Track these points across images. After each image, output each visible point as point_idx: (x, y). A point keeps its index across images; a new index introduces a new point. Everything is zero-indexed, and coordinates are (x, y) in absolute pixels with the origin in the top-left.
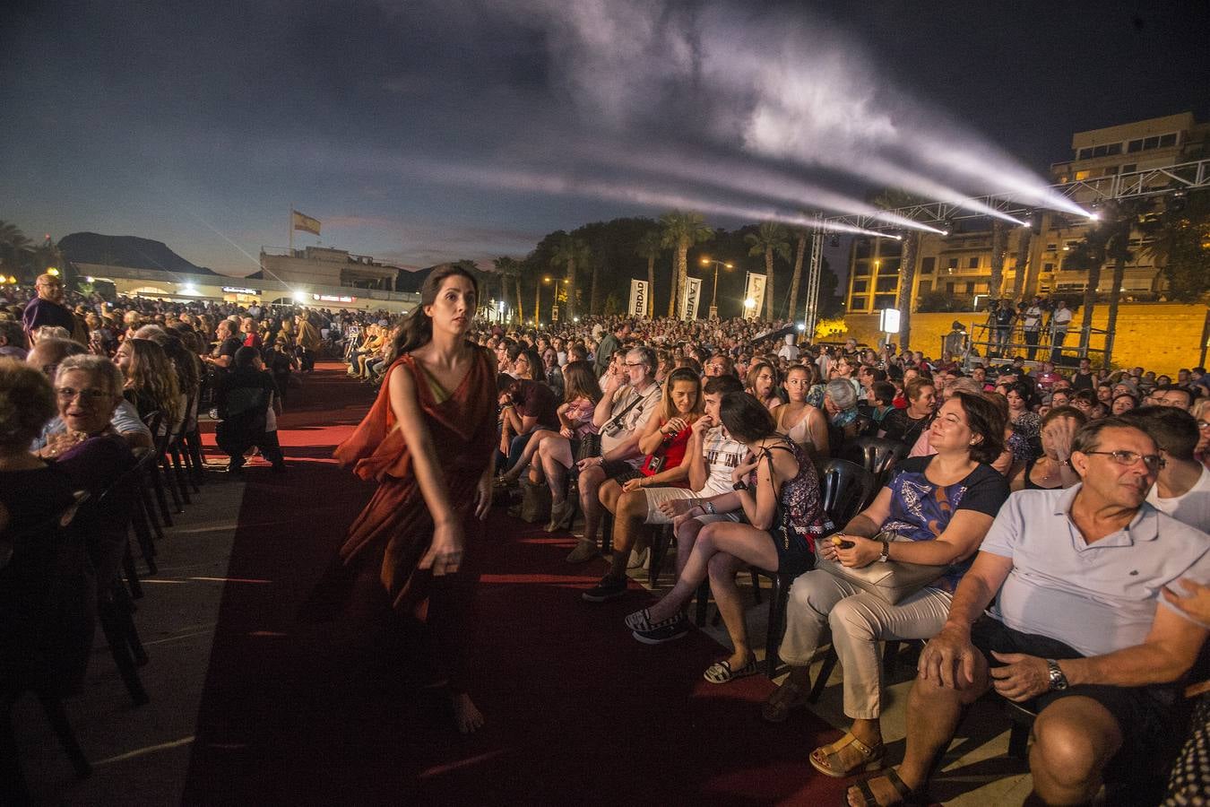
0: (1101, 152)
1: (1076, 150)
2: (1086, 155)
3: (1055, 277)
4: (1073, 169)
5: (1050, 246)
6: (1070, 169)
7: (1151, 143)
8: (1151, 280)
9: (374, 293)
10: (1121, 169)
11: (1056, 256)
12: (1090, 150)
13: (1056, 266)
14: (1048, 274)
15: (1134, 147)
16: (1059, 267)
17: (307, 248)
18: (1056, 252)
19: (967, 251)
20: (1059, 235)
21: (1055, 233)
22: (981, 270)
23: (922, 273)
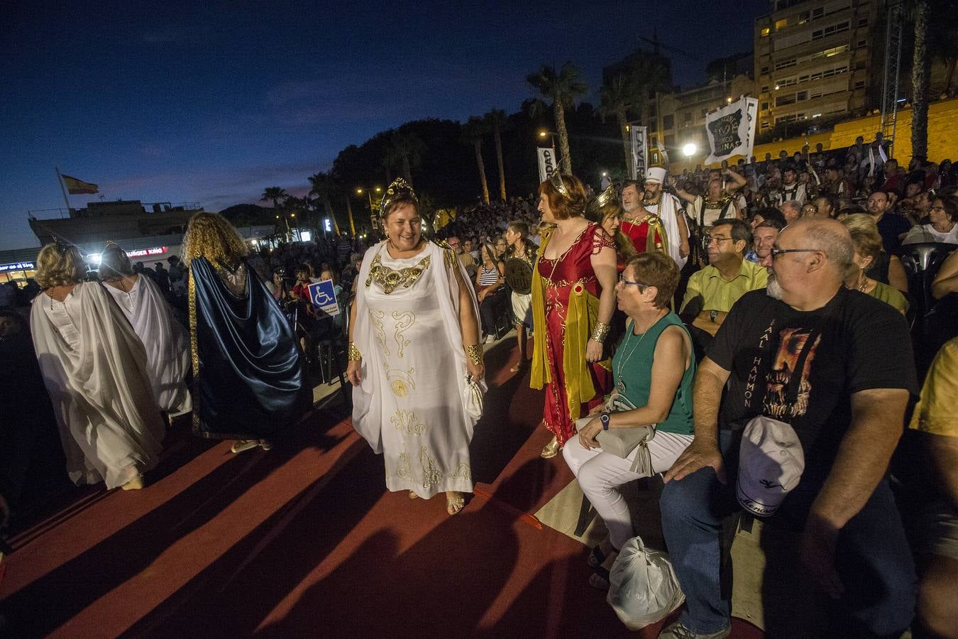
1: (773, 3)
2: (782, 5)
3: (773, 113)
4: (773, 21)
5: (764, 89)
6: (770, 20)
10: (812, 12)
11: (770, 95)
13: (771, 104)
14: (766, 111)
16: (775, 104)
17: (89, 204)
18: (771, 92)
19: (697, 105)
20: (771, 77)
21: (767, 77)
23: (665, 129)
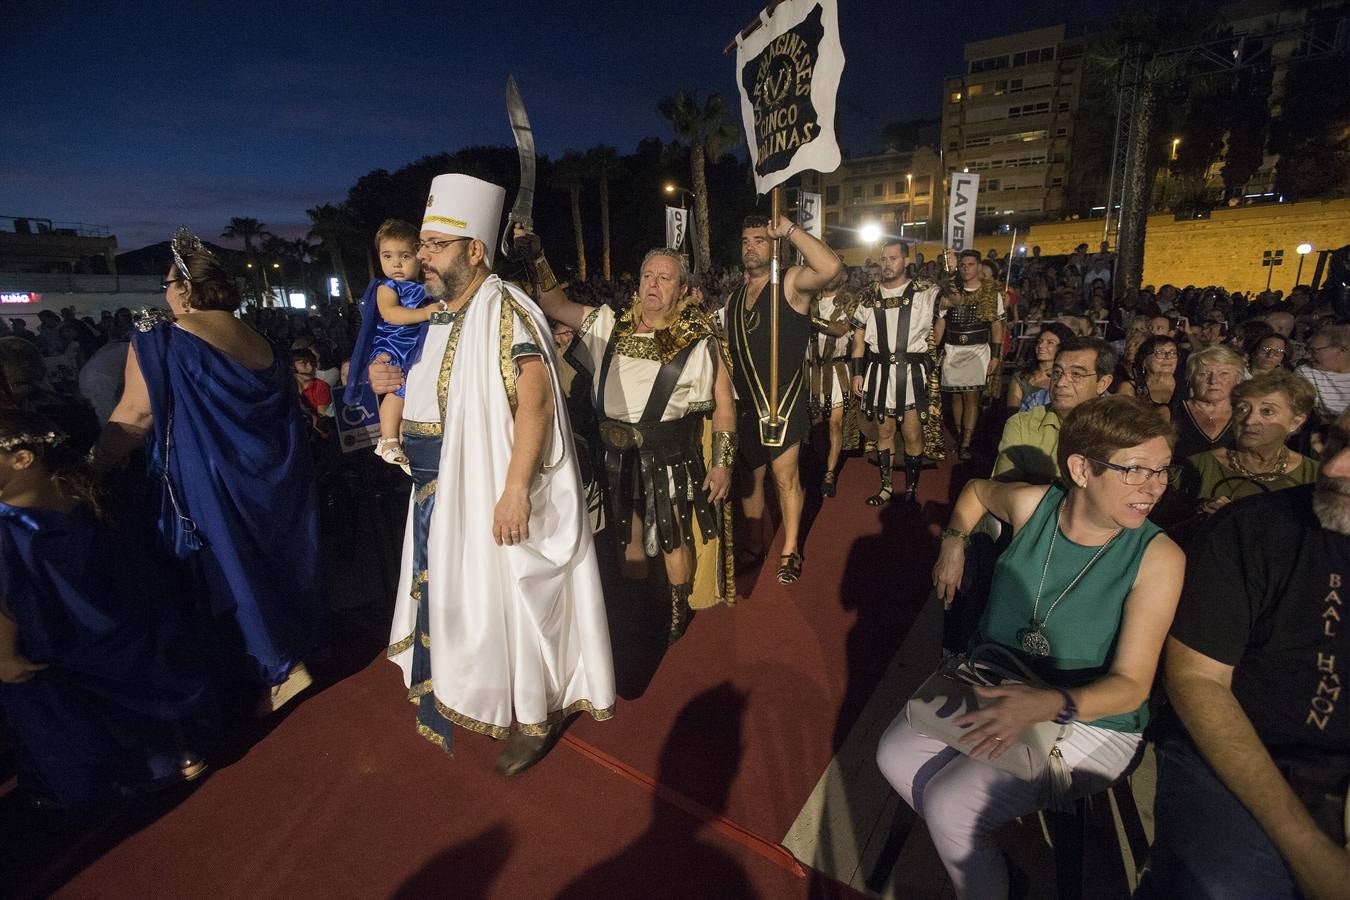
0: (990, 65)
1: (967, 63)
2: (978, 68)
4: (966, 85)
6: (963, 83)
7: (1033, 56)
8: (1042, 200)
9: (81, 281)
10: (1009, 83)
12: (979, 63)
15: (1019, 60)
19: (870, 177)
20: (959, 156)
22: (887, 198)
